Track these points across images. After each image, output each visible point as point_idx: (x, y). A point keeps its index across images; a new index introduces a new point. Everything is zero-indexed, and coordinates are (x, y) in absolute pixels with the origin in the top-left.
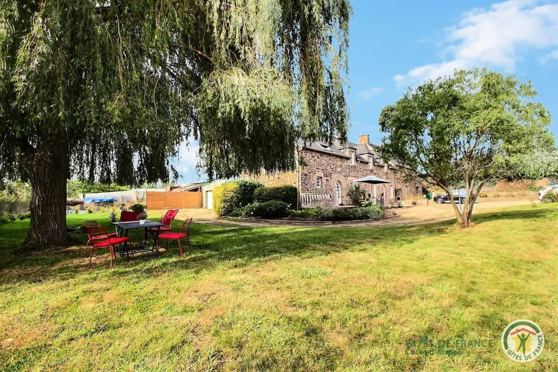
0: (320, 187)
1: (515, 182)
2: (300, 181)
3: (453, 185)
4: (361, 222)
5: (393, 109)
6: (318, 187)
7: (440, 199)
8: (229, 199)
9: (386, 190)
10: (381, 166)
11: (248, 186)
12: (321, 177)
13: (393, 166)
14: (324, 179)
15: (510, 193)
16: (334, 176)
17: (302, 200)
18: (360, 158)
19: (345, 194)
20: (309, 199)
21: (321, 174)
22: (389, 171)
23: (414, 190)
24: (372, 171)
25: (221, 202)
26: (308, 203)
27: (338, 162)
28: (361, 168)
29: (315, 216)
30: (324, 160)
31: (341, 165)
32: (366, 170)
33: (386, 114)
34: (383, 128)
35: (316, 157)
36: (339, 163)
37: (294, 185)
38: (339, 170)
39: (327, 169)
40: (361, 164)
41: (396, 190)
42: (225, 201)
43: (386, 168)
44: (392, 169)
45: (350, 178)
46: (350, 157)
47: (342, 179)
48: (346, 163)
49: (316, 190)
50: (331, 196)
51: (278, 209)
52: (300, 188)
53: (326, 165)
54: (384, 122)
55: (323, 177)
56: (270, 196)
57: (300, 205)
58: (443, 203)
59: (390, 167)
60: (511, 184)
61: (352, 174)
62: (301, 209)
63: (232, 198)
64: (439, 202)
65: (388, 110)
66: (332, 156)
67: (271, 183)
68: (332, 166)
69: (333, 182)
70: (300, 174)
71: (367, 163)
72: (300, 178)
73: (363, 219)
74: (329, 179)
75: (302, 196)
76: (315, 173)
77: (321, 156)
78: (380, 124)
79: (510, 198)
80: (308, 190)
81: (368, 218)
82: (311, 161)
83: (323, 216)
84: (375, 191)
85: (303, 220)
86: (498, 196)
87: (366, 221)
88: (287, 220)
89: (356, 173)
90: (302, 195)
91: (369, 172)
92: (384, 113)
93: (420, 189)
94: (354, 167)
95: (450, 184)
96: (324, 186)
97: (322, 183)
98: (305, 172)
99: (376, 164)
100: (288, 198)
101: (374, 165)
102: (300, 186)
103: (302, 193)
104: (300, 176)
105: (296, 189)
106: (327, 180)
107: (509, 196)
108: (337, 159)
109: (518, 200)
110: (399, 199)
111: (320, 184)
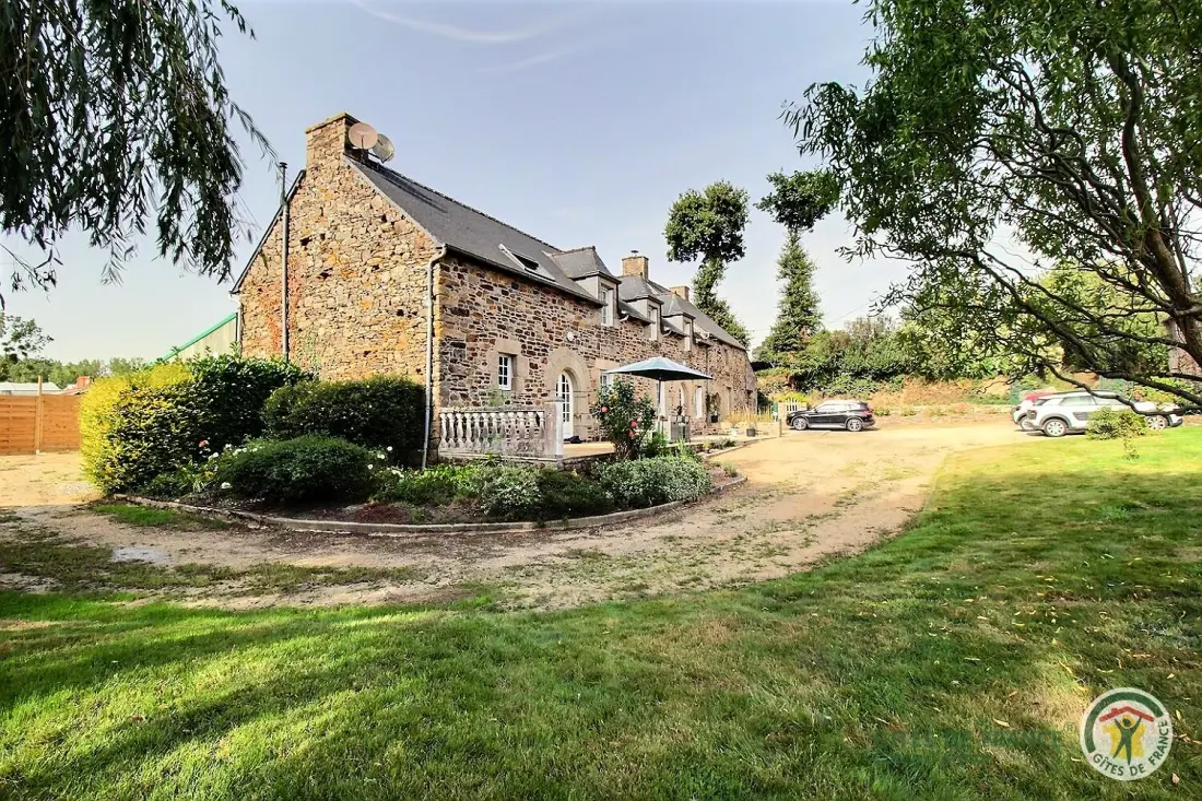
0: (508, 387)
1: (940, 384)
2: (437, 366)
3: (819, 388)
4: (641, 516)
5: (700, 206)
6: (503, 387)
7: (800, 420)
8: (149, 428)
9: (687, 398)
10: (679, 335)
11: (247, 379)
12: (513, 357)
13: (704, 337)
14: (523, 363)
15: (934, 408)
16: (553, 354)
17: (441, 432)
18: (628, 309)
19: (584, 408)
20: (464, 427)
21: (514, 346)
22: (695, 351)
23: (742, 396)
24: (656, 346)
25: (110, 437)
26: (460, 440)
27: (569, 313)
28: (629, 335)
29: (472, 495)
30: (526, 301)
31: (577, 324)
32: (643, 344)
33: (685, 215)
34: (675, 248)
35: (497, 290)
36: (571, 317)
37: (415, 379)
38: (570, 336)
39: (535, 330)
40: (629, 326)
41: (708, 396)
42: (126, 435)
43: (688, 341)
44: (701, 345)
45: (600, 363)
46: (601, 300)
47: (578, 365)
48: (590, 319)
49: (492, 395)
50: (538, 418)
51: (320, 475)
52: (436, 390)
53: (530, 317)
54: (681, 234)
55: (520, 355)
56: (315, 415)
57: (434, 446)
58: (807, 428)
59: (698, 340)
60: (933, 388)
61: (605, 351)
62: (436, 461)
63: (163, 422)
64: (799, 426)
65: (690, 207)
66: (548, 293)
67: (341, 370)
68: (550, 325)
69: (551, 373)
70: (436, 340)
71: (646, 324)
72: (436, 356)
73: (647, 506)
74: (538, 362)
75: (442, 416)
76: (493, 342)
77: (515, 287)
78: (669, 238)
79: (935, 418)
80: (464, 396)
81: (663, 499)
82: (478, 299)
83: (500, 502)
84: (663, 398)
85: (421, 520)
86: (913, 414)
87: (657, 513)
88: (357, 517)
89: (618, 349)
90: (442, 413)
91: (648, 348)
92: (680, 213)
93: (754, 396)
94: (611, 331)
95: (813, 385)
96: (521, 384)
97: (515, 374)
98: (457, 334)
99: (666, 329)
100: (385, 424)
101: (663, 332)
102: (437, 383)
103: (445, 404)
104: (436, 350)
105: (419, 391)
106: (534, 366)
107: (932, 414)
108: (566, 303)
109: (952, 422)
110: (715, 419)
111: (509, 376)
